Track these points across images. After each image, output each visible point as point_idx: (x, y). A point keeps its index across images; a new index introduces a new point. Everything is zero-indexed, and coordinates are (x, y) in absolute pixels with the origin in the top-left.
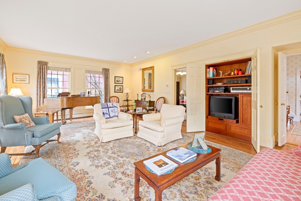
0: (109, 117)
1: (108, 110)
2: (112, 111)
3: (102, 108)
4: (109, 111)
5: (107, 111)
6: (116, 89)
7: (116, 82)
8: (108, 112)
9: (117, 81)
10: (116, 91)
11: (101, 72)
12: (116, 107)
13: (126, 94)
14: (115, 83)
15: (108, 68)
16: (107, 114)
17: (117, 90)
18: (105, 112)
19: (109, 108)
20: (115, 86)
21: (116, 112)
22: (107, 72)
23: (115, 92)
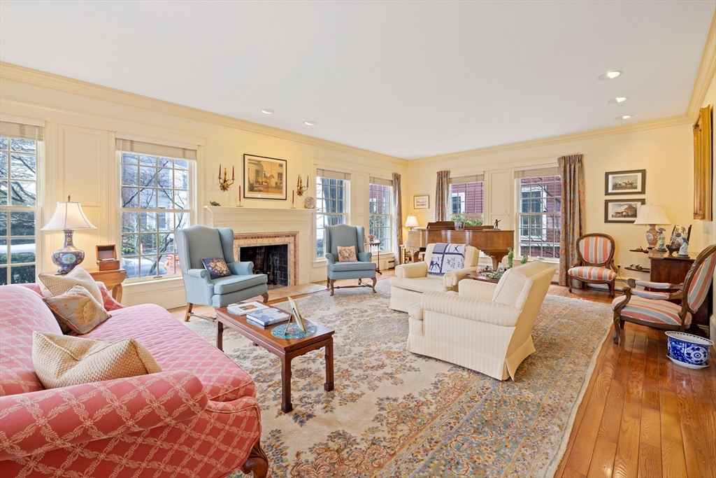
0: (439, 271)
1: (443, 258)
2: (449, 263)
3: (433, 253)
4: (442, 260)
5: (440, 259)
6: (611, 212)
7: (610, 191)
8: (440, 263)
9: (615, 186)
10: (610, 218)
11: (557, 169)
12: (461, 254)
13: (649, 228)
14: (607, 193)
15: (580, 154)
16: (438, 265)
17: (612, 216)
18: (435, 261)
19: (447, 253)
20: (607, 202)
21: (457, 264)
22: (573, 167)
23: (607, 221)
